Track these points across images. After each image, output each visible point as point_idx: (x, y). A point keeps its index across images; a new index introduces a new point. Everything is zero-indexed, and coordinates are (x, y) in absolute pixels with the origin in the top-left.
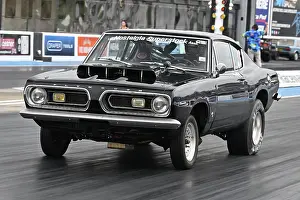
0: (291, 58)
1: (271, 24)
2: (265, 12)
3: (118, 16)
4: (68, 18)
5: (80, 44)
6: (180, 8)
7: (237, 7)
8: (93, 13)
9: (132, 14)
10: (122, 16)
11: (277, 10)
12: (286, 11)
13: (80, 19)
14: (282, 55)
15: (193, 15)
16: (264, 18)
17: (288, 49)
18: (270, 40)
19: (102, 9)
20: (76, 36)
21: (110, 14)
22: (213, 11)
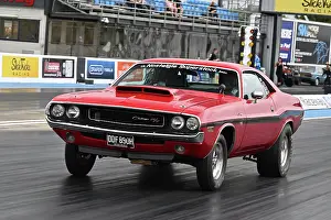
0: (313, 83)
1: (294, 52)
2: (289, 41)
3: (155, 43)
4: (109, 44)
5: (119, 69)
6: (211, 36)
7: (264, 36)
8: (132, 41)
9: (168, 42)
10: (159, 43)
11: (300, 39)
12: (308, 40)
13: (120, 46)
14: (304, 80)
15: (223, 43)
16: (288, 46)
17: (310, 75)
18: (293, 67)
19: (140, 36)
20: (116, 61)
21: (148, 41)
22: (242, 39)
